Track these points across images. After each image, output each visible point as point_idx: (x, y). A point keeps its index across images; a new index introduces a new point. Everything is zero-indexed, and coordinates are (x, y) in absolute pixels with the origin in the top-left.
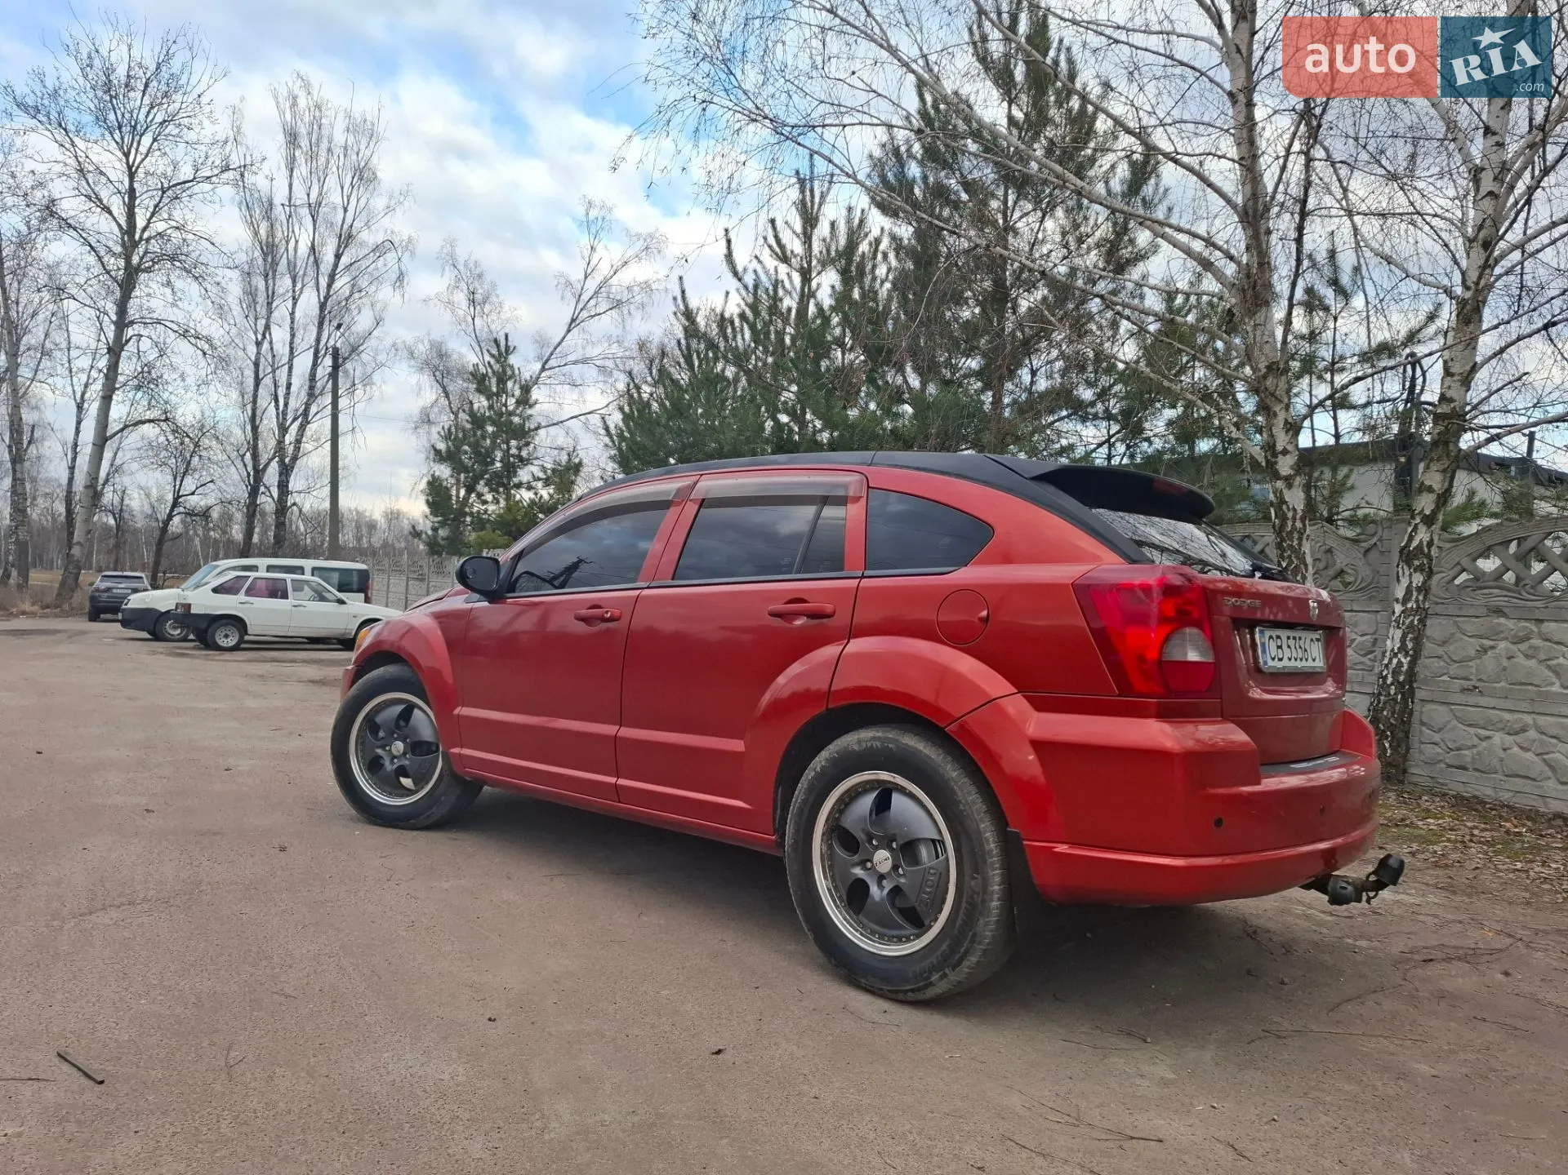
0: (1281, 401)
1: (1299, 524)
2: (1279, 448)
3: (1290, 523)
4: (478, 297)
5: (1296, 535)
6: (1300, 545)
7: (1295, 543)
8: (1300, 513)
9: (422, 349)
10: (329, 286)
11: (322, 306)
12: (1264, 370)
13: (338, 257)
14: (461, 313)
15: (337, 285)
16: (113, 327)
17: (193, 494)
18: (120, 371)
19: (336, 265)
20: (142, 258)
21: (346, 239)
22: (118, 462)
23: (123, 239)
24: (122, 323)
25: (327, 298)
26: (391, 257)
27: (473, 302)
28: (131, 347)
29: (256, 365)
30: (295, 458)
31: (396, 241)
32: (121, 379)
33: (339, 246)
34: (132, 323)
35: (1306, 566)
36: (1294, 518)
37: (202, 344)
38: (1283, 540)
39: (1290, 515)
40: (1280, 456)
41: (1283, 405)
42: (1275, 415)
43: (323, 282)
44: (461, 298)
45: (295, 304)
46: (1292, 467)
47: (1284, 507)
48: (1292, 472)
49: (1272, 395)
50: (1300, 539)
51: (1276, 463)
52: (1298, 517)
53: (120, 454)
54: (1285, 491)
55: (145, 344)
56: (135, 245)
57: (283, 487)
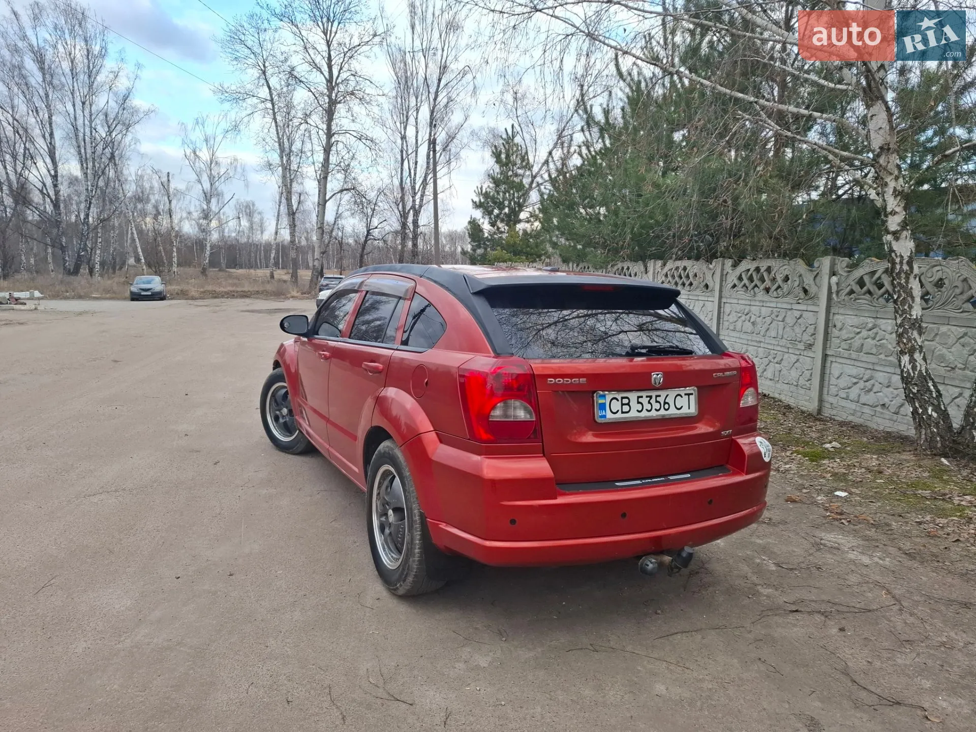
0: (891, 174)
1: (905, 267)
2: (889, 210)
3: (898, 267)
4: (519, 95)
5: (903, 275)
6: (907, 282)
7: (903, 281)
8: (906, 259)
9: (484, 134)
10: (435, 99)
11: (432, 112)
12: (879, 150)
13: (440, 80)
14: (509, 107)
15: (439, 99)
16: (325, 136)
17: (376, 228)
18: (330, 162)
19: (438, 86)
20: (336, 96)
21: (444, 69)
22: (340, 212)
23: (327, 85)
24: (329, 134)
25: (434, 108)
26: (469, 77)
27: (516, 99)
28: (334, 148)
29: (402, 152)
30: (421, 206)
31: (472, 67)
32: (331, 167)
33: (440, 73)
34: (334, 134)
35: (913, 298)
36: (901, 263)
37: (368, 143)
38: (894, 279)
39: (898, 260)
40: (890, 216)
41: (893, 177)
42: (886, 184)
43: (432, 97)
44: (509, 98)
45: (417, 113)
46: (899, 224)
47: (893, 255)
48: (899, 228)
49: (885, 169)
50: (907, 278)
51: (886, 221)
52: (905, 262)
53: (340, 208)
54: (894, 243)
55: (340, 146)
56: (333, 89)
57: (415, 222)
